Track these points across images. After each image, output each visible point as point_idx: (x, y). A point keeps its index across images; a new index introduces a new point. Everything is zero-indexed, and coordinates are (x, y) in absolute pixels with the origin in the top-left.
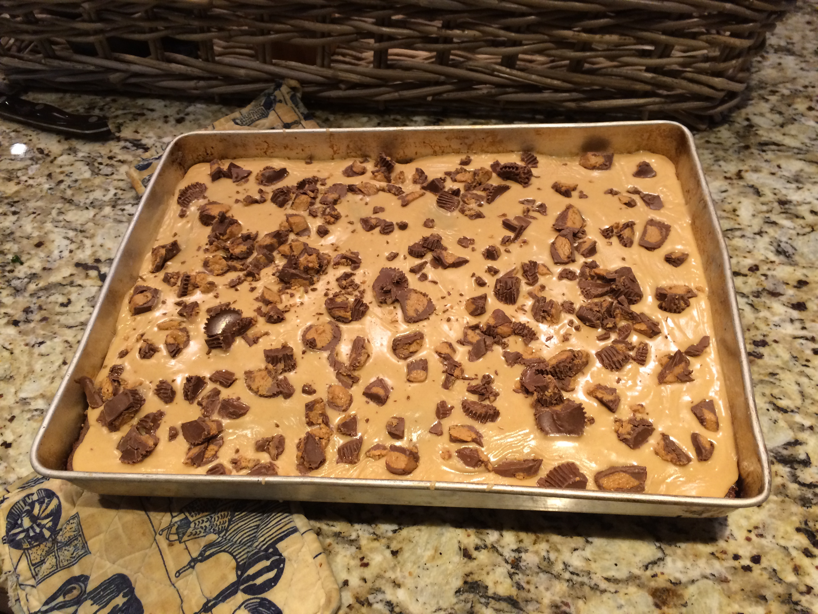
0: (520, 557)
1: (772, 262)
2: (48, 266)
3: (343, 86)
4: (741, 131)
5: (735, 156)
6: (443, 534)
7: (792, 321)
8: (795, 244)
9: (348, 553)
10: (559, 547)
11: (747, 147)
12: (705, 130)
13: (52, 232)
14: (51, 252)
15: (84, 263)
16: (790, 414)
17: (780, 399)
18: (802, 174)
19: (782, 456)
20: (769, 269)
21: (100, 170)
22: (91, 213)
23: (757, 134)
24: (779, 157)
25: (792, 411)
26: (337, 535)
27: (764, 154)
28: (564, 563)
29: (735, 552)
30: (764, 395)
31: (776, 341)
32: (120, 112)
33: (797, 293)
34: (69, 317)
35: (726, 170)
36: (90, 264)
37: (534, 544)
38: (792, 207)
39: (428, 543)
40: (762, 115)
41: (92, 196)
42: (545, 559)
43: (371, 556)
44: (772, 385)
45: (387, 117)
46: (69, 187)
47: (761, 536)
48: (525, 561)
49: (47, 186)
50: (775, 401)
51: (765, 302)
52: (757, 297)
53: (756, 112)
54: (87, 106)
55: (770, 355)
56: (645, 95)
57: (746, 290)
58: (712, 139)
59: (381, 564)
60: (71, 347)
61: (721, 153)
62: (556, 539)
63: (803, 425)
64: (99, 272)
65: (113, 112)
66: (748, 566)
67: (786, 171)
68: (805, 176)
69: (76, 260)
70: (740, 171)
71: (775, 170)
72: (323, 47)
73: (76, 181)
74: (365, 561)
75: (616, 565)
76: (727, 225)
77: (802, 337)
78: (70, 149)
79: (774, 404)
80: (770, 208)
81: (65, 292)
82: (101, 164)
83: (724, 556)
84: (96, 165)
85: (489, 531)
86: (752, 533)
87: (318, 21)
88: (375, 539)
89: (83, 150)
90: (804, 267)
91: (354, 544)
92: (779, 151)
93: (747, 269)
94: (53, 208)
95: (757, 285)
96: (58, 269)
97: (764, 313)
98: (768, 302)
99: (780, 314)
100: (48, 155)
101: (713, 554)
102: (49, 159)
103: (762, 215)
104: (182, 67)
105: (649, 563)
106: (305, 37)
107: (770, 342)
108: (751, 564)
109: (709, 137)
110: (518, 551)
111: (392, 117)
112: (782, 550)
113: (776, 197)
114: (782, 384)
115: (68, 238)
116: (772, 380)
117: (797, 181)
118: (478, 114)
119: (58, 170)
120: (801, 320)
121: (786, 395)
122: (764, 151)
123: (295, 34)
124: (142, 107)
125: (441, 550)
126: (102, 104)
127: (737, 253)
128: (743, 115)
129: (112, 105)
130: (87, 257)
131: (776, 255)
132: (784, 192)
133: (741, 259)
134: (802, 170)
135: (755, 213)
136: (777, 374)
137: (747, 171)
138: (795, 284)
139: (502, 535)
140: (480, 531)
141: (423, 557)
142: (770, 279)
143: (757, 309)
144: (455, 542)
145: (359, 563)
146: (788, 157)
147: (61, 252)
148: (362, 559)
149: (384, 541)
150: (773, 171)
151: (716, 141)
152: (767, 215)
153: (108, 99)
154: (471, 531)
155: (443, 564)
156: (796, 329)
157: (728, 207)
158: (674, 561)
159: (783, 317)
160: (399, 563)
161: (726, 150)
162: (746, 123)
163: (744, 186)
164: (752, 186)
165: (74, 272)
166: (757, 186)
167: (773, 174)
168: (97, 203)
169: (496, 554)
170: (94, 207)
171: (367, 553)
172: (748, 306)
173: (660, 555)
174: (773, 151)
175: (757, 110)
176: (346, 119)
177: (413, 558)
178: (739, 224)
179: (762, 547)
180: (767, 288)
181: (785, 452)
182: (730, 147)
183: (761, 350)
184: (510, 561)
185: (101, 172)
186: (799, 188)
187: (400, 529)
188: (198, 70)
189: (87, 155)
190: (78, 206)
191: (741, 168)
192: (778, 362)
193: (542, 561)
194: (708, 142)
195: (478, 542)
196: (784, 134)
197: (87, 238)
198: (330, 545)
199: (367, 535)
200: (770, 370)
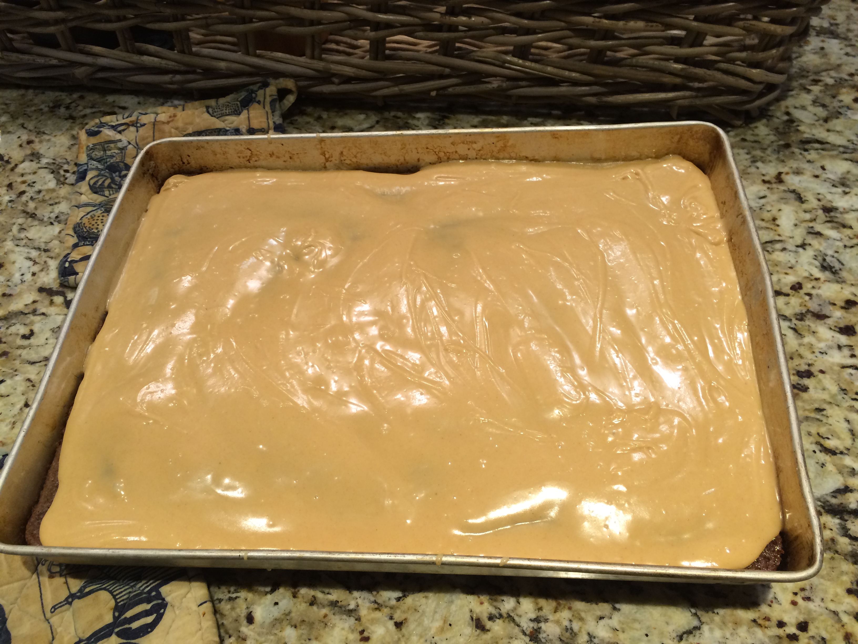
0: (540, 628)
1: (817, 279)
2: (8, 291)
3: (336, 80)
4: (781, 127)
5: (775, 156)
6: (452, 602)
7: (840, 347)
8: (842, 258)
9: (346, 625)
10: (583, 615)
11: (787, 146)
12: (740, 127)
13: (13, 252)
14: (11, 275)
15: (48, 287)
16: (839, 456)
17: (828, 438)
18: (849, 176)
19: (831, 505)
20: (813, 287)
21: (66, 179)
22: (57, 228)
23: (798, 130)
24: (823, 157)
25: (841, 453)
26: (334, 604)
27: (806, 153)
28: (589, 634)
29: (779, 619)
30: (809, 434)
31: (822, 372)
32: (88, 111)
33: (845, 315)
34: (32, 352)
35: (764, 172)
36: (54, 289)
37: (555, 612)
38: (838, 215)
39: (435, 612)
40: (803, 108)
41: (57, 209)
42: (567, 629)
43: (373, 628)
44: (819, 423)
45: (386, 114)
46: (32, 198)
47: (808, 599)
48: (545, 632)
49: (7, 198)
50: (822, 441)
51: (809, 326)
52: (801, 320)
53: (797, 105)
54: (51, 105)
55: (816, 388)
56: (675, 88)
57: (788, 312)
58: (749, 137)
59: (384, 638)
60: (33, 386)
61: (758, 153)
62: (579, 605)
63: (854, 469)
64: (65, 298)
65: (81, 111)
66: (794, 634)
67: (832, 173)
68: (852, 178)
69: (39, 285)
70: (780, 174)
71: (819, 172)
72: (313, 36)
73: (39, 192)
74: (366, 634)
75: (647, 635)
76: (767, 236)
77: (851, 367)
78: (33, 154)
79: (821, 445)
80: (814, 217)
81: (27, 321)
82: (66, 171)
83: (767, 623)
84: (62, 172)
85: (505, 598)
86: (799, 596)
87: (305, 8)
88: (376, 609)
89: (47, 156)
90: (852, 285)
91: (353, 615)
92: (823, 149)
93: (789, 288)
94: (14, 224)
95: (801, 306)
96: (20, 294)
97: (808, 339)
98: (813, 325)
99: (827, 340)
100: (8, 162)
101: (754, 621)
102: (10, 166)
103: (805, 225)
104: (156, 59)
105: (684, 633)
106: (291, 25)
107: (816, 373)
108: (798, 632)
109: (745, 135)
110: (537, 620)
111: (393, 114)
112: (832, 615)
113: (821, 203)
114: (830, 421)
115: (30, 259)
116: (818, 417)
117: (843, 185)
118: (488, 109)
119: (20, 179)
120: (850, 347)
121: (834, 434)
122: (806, 150)
123: (280, 22)
124: (113, 105)
125: (451, 620)
126: (69, 101)
127: (778, 269)
128: (783, 109)
129: (78, 102)
130: (51, 281)
131: (821, 270)
132: (829, 197)
133: (782, 276)
134: (848, 172)
135: (797, 222)
136: (824, 410)
137: (787, 173)
138: (843, 304)
139: (519, 603)
140: (494, 597)
141: (430, 628)
142: (814, 299)
143: (801, 335)
144: (467, 610)
145: (359, 637)
146: (832, 157)
147: (22, 275)
148: (362, 632)
149: (386, 611)
150: (817, 173)
151: (752, 138)
152: (811, 225)
153: (75, 96)
154: (484, 598)
155: (453, 637)
156: (844, 357)
157: (767, 216)
158: (711, 630)
159: (830, 343)
160: (403, 636)
161: (764, 150)
162: (786, 118)
163: (785, 191)
164: (794, 191)
165: (37, 298)
166: (800, 191)
167: (817, 177)
168: (62, 218)
169: (512, 624)
170: (59, 222)
171: (368, 625)
172: (790, 330)
173: (695, 623)
174: (817, 149)
175: (798, 102)
176: (341, 117)
177: (419, 630)
178: (779, 235)
179: (809, 612)
180: (811, 309)
181: (834, 501)
182: (769, 146)
183: (806, 382)
184: (528, 633)
185: (67, 181)
186: (846, 193)
187: (405, 596)
188: (173, 63)
189: (52, 161)
190: (41, 221)
191: (782, 170)
192: (825, 396)
193: (564, 632)
194: (744, 140)
195: (492, 610)
196: (828, 131)
197: (52, 258)
198: (325, 616)
199: (368, 604)
200: (817, 406)
